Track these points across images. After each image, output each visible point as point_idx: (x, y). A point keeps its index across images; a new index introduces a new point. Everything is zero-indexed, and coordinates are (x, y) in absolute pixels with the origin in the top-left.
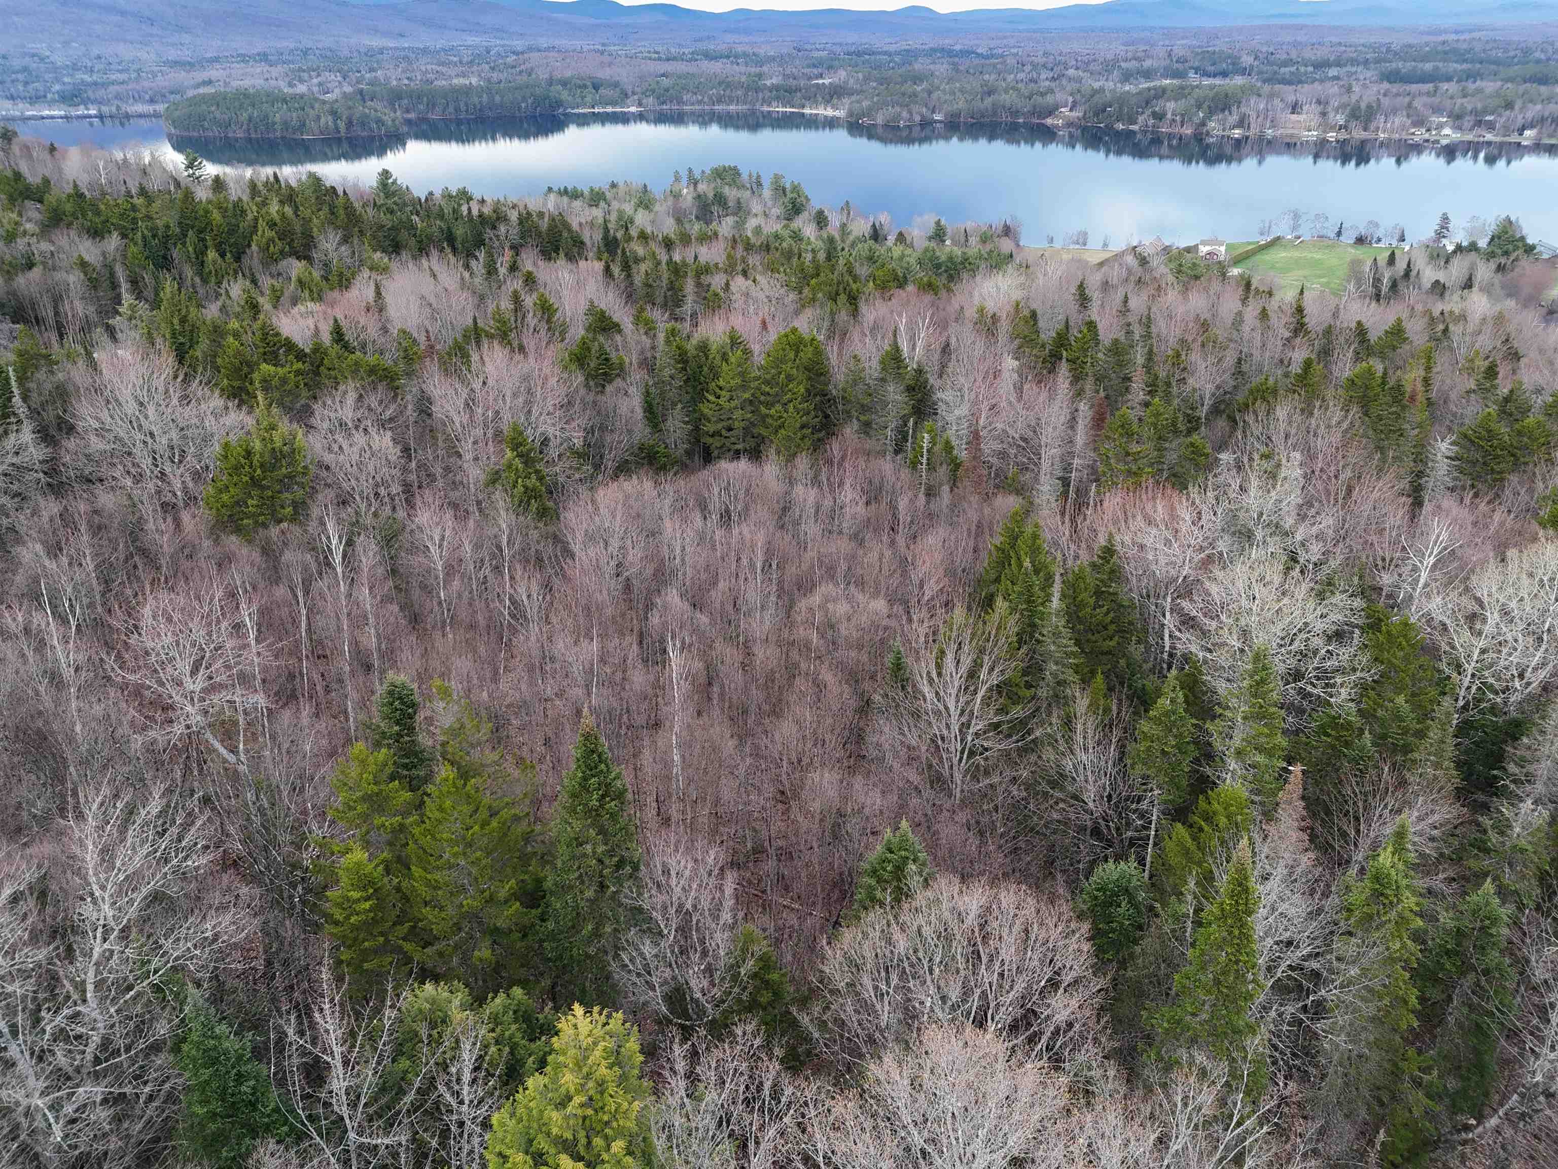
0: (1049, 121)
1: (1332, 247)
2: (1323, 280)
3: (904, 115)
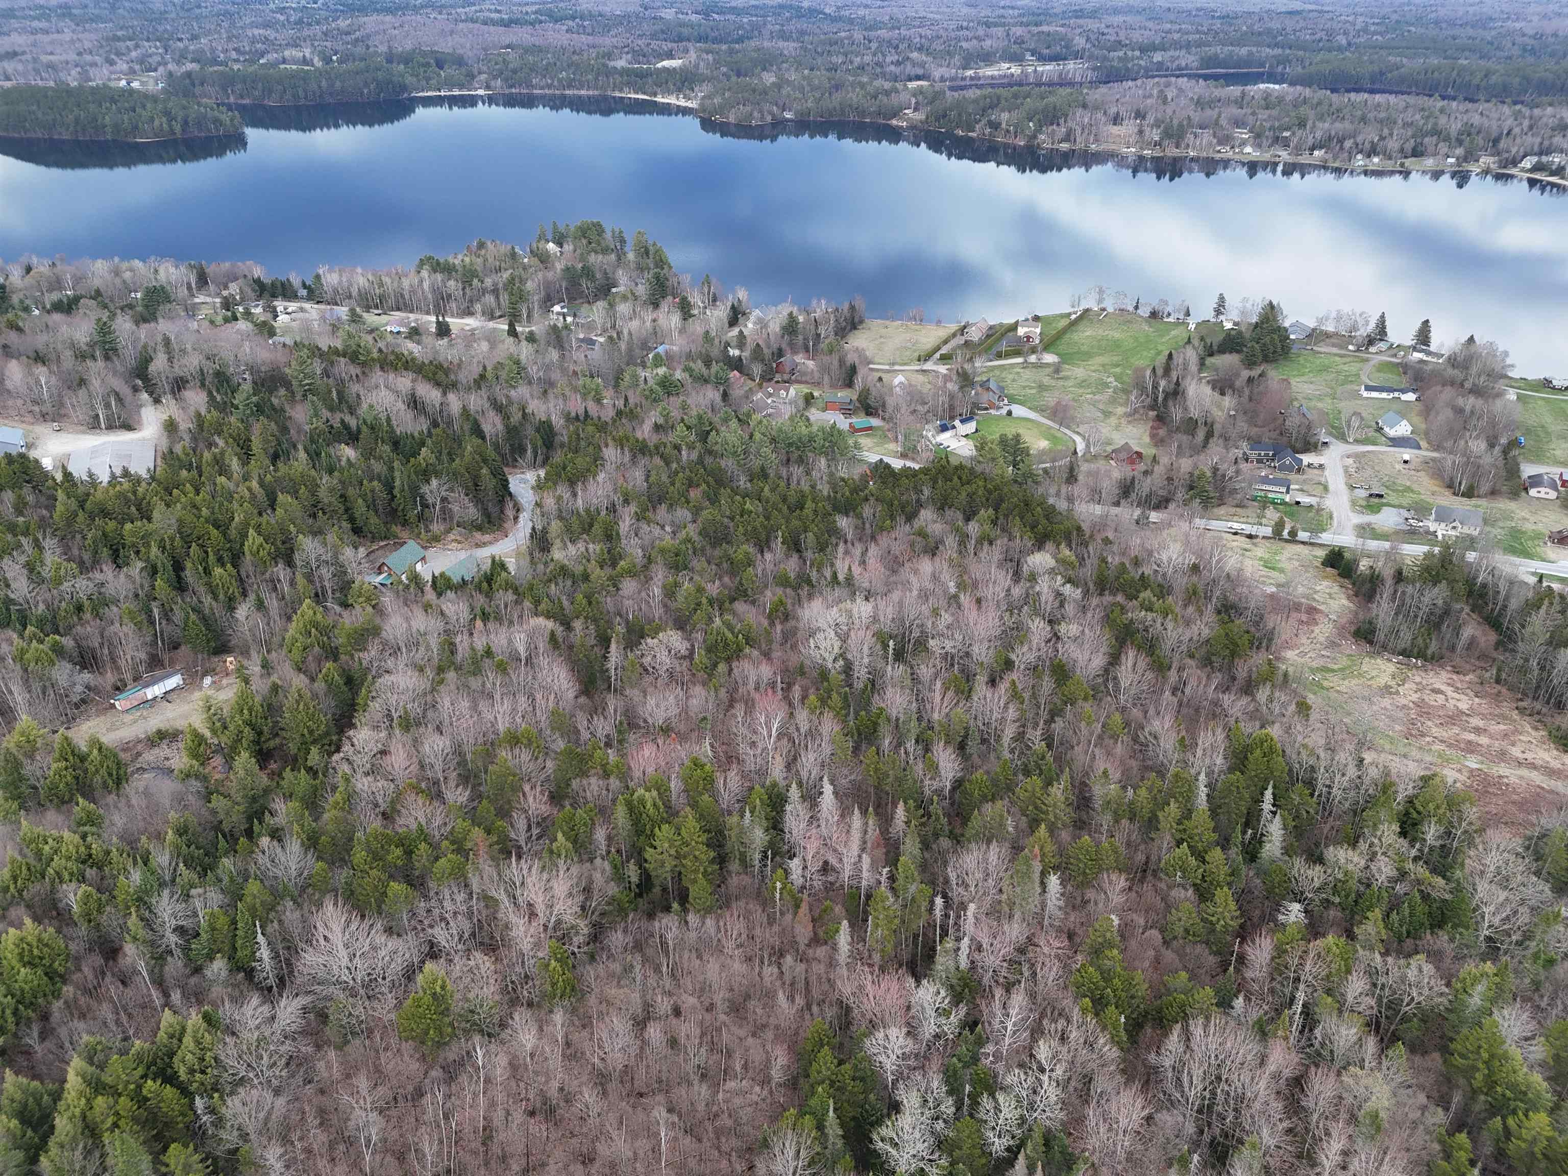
0: (894, 122)
1: (1130, 322)
2: (1118, 370)
3: (756, 114)
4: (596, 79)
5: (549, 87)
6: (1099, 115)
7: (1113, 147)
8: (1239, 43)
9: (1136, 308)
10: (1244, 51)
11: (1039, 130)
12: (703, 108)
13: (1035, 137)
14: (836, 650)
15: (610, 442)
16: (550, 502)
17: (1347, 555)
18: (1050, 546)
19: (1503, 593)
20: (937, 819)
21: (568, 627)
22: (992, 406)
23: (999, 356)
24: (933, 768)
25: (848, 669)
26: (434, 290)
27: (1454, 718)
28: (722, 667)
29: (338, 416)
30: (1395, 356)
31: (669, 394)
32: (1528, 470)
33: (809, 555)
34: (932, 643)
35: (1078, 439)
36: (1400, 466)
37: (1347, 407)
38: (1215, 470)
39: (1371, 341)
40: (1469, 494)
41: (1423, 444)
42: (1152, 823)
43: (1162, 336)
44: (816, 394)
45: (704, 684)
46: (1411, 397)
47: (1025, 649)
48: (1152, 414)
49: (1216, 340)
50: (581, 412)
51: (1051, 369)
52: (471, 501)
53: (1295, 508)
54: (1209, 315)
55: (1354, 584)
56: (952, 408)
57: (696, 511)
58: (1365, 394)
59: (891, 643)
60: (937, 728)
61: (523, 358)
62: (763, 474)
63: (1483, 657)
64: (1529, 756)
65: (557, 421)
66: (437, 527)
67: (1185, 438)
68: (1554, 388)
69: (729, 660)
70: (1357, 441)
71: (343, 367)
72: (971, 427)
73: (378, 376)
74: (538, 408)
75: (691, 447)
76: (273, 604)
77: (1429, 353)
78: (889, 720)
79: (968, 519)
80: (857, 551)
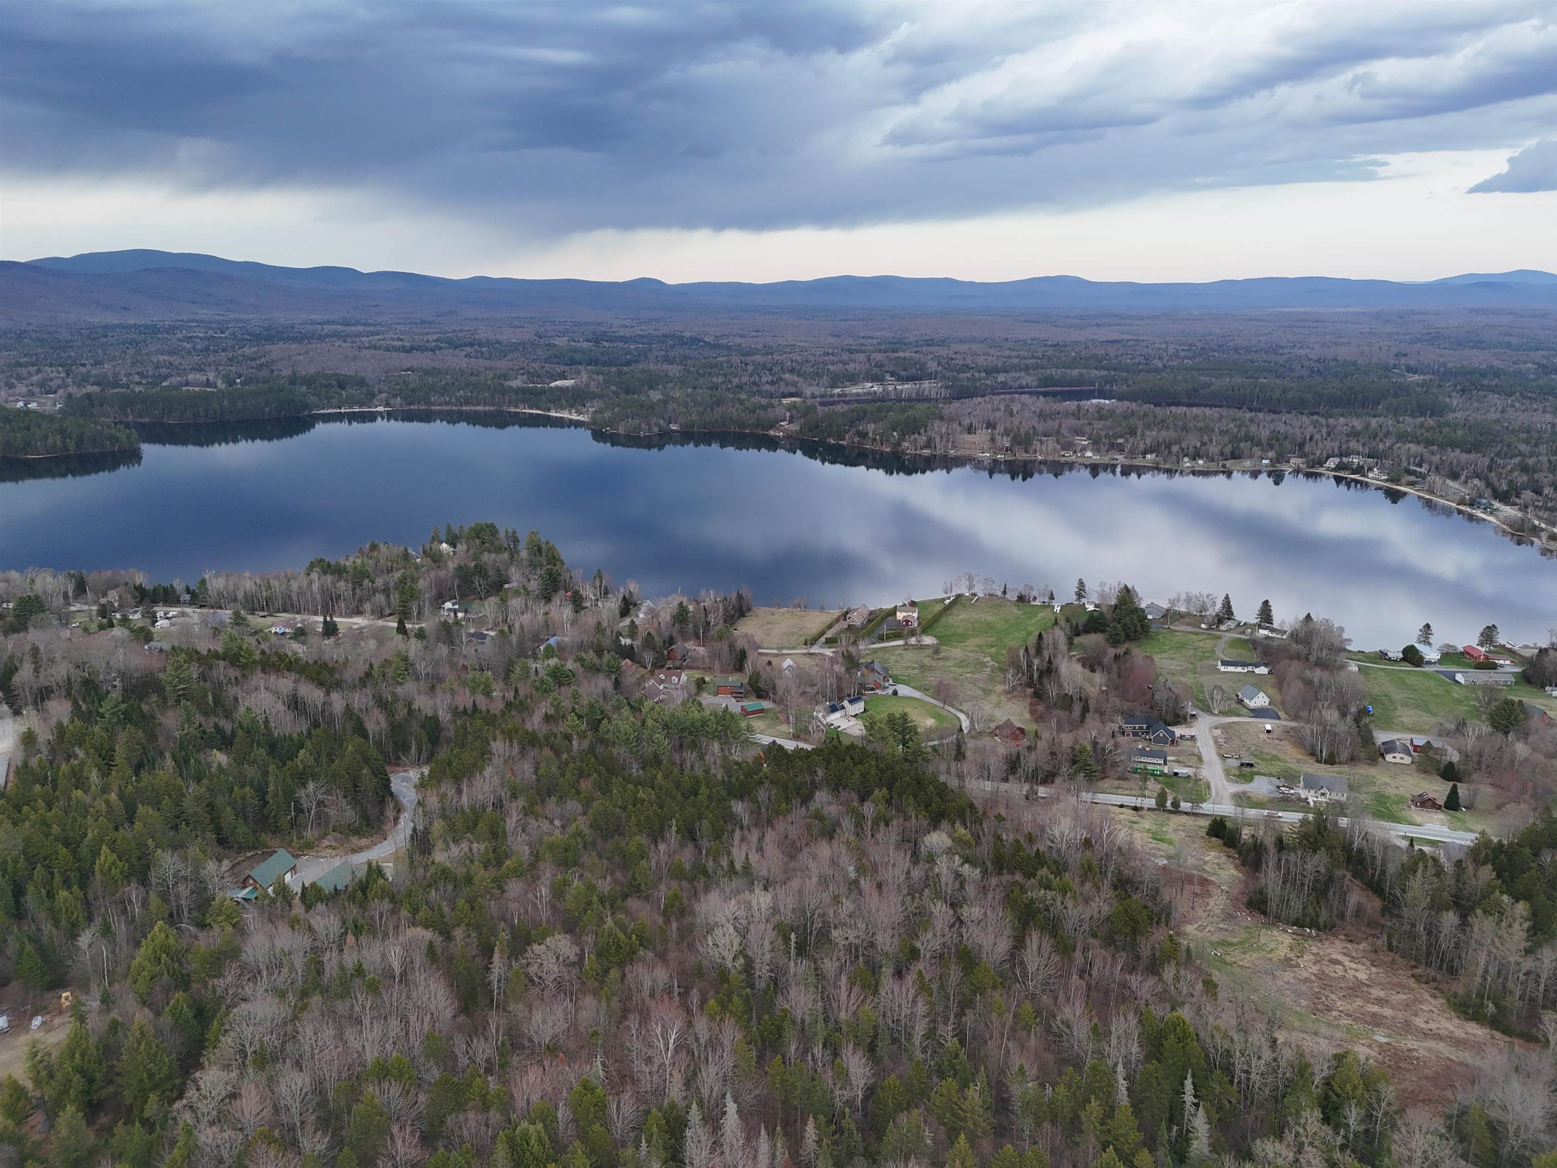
0: (772, 433)
1: (1000, 606)
2: (993, 650)
3: (643, 426)
4: (492, 396)
5: (447, 403)
6: (955, 426)
7: (968, 452)
8: (1072, 365)
9: (1004, 593)
10: (1075, 373)
11: (902, 438)
12: (594, 422)
13: (899, 444)
14: (736, 947)
15: (498, 733)
16: (433, 800)
17: (1228, 824)
18: (945, 824)
19: (1379, 858)
20: (851, 1135)
21: (448, 936)
22: (879, 687)
23: (881, 639)
24: (843, 1076)
25: (749, 967)
26: (323, 591)
27: (1356, 989)
28: (614, 973)
29: (213, 720)
30: (1244, 633)
31: (560, 684)
32: (1381, 737)
33: (704, 843)
34: (835, 933)
35: (962, 717)
36: (1264, 736)
37: (1208, 681)
38: (1095, 744)
39: (1220, 620)
40: (1331, 760)
41: (1281, 714)
42: (1074, 1126)
43: (1031, 618)
44: (707, 679)
45: (595, 993)
46: (1263, 670)
47: (929, 935)
48: (1030, 691)
49: (1082, 620)
50: (469, 705)
51: (928, 652)
52: (349, 803)
53: (1174, 779)
54: (1072, 598)
55: (1239, 853)
56: (840, 689)
57: (587, 803)
58: (1222, 669)
59: (793, 936)
60: (845, 1028)
61: (411, 655)
62: (656, 760)
63: (1372, 924)
64: (1433, 1025)
65: (444, 716)
66: (310, 834)
67: (1062, 714)
68: (1390, 659)
69: (621, 964)
70: (1222, 713)
71: (222, 669)
72: (859, 707)
73: (258, 678)
74: (424, 704)
75: (582, 736)
76: (121, 928)
77: (1273, 630)
78: (794, 1022)
79: (863, 800)
80: (754, 837)
